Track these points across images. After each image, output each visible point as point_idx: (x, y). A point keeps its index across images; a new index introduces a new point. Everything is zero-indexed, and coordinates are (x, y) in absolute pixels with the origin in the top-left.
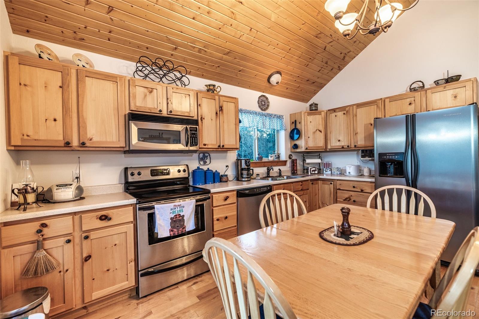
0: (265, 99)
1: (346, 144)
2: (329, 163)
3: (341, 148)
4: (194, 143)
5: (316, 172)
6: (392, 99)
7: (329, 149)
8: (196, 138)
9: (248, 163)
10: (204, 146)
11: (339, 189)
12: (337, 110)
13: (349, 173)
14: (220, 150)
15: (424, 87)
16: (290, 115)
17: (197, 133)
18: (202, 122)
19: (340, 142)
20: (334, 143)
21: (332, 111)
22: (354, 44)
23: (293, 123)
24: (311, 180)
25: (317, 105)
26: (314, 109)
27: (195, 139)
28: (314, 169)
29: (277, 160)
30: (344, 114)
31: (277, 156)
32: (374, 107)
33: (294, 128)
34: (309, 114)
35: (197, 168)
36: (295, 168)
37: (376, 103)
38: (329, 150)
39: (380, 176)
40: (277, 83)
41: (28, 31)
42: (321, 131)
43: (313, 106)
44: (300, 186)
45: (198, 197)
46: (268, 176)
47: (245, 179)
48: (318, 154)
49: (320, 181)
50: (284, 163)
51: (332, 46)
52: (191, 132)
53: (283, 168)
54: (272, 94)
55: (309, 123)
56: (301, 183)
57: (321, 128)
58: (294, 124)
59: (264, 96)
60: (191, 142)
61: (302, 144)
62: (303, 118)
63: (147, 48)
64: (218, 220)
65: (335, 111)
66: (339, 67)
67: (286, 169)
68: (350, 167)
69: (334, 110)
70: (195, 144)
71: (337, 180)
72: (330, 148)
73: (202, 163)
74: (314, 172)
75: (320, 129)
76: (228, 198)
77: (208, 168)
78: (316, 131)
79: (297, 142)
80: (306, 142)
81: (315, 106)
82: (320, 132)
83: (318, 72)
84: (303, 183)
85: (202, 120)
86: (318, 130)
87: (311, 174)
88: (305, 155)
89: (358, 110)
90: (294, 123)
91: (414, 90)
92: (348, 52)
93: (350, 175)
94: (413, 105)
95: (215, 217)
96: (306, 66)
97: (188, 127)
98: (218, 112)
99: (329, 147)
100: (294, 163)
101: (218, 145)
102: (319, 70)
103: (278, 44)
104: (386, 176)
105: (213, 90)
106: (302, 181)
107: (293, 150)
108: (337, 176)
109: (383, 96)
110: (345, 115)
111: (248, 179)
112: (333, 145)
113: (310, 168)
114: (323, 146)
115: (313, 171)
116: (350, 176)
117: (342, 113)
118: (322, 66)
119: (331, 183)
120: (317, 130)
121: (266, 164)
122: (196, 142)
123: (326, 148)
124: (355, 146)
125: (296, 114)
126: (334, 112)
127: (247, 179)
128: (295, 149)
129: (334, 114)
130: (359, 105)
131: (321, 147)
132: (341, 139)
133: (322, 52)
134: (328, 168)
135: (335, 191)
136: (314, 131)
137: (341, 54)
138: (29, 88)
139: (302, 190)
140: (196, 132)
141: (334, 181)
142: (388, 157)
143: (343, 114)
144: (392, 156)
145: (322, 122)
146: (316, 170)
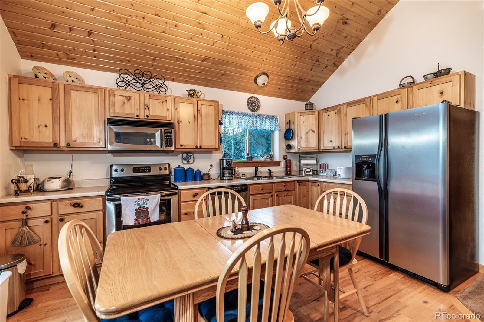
0: (255, 100)
1: (337, 145)
2: (325, 164)
3: (332, 148)
4: (168, 144)
5: (311, 173)
6: (381, 97)
7: (323, 150)
9: (229, 163)
10: (181, 146)
12: (329, 109)
13: (339, 175)
14: (198, 150)
15: (413, 82)
16: (286, 115)
17: (172, 135)
18: (179, 125)
19: (332, 143)
21: (325, 111)
22: (346, 39)
23: (288, 123)
24: (298, 181)
25: (313, 104)
26: (310, 107)
27: (170, 140)
28: (308, 170)
29: (269, 160)
30: (336, 113)
31: (269, 156)
32: (363, 106)
33: (288, 128)
34: (302, 114)
35: (178, 167)
36: (288, 169)
37: (365, 101)
38: (321, 151)
39: (356, 179)
40: (264, 84)
41: (32, 56)
42: (314, 132)
43: (308, 106)
44: (283, 187)
45: (164, 193)
46: (256, 175)
47: (226, 178)
49: (309, 183)
50: (278, 163)
51: (318, 44)
52: (165, 134)
53: (273, 169)
54: (264, 95)
55: (302, 123)
56: (284, 184)
57: (315, 128)
58: (288, 125)
59: (254, 97)
60: (166, 143)
61: (294, 143)
62: (296, 118)
63: (129, 61)
64: (186, 214)
66: (334, 64)
67: (279, 170)
68: (340, 169)
70: (170, 145)
71: (324, 182)
72: (322, 149)
73: (185, 162)
74: (308, 174)
75: (313, 130)
76: (196, 195)
77: (189, 167)
78: (309, 132)
79: (291, 143)
80: (299, 143)
81: (310, 105)
82: (313, 132)
83: (311, 70)
84: (288, 183)
85: (178, 123)
86: (311, 131)
87: (305, 175)
88: (300, 155)
89: (349, 109)
91: (403, 86)
92: (341, 48)
93: (340, 177)
94: (400, 103)
95: (183, 211)
96: (293, 65)
97: (163, 129)
98: (196, 115)
99: (322, 148)
100: (288, 164)
101: (196, 145)
102: (310, 69)
103: (255, 47)
104: (361, 178)
105: (193, 95)
106: (285, 182)
107: (287, 151)
108: (330, 179)
109: (371, 94)
110: (337, 115)
111: (230, 178)
112: (326, 146)
113: (304, 169)
114: (316, 147)
115: (307, 172)
116: (340, 179)
118: (313, 65)
119: (318, 185)
120: (310, 130)
121: (255, 164)
122: (171, 143)
123: (319, 149)
124: (345, 147)
125: (291, 114)
126: (327, 111)
127: (228, 178)
128: (289, 150)
129: (326, 114)
130: (349, 104)
131: (314, 147)
132: (333, 139)
133: (309, 51)
134: (324, 169)
136: (306, 131)
137: (332, 50)
138: (26, 102)
139: (285, 191)
140: (171, 134)
141: (321, 182)
142: (363, 159)
143: (335, 113)
144: (366, 158)
145: (316, 122)
146: (310, 171)
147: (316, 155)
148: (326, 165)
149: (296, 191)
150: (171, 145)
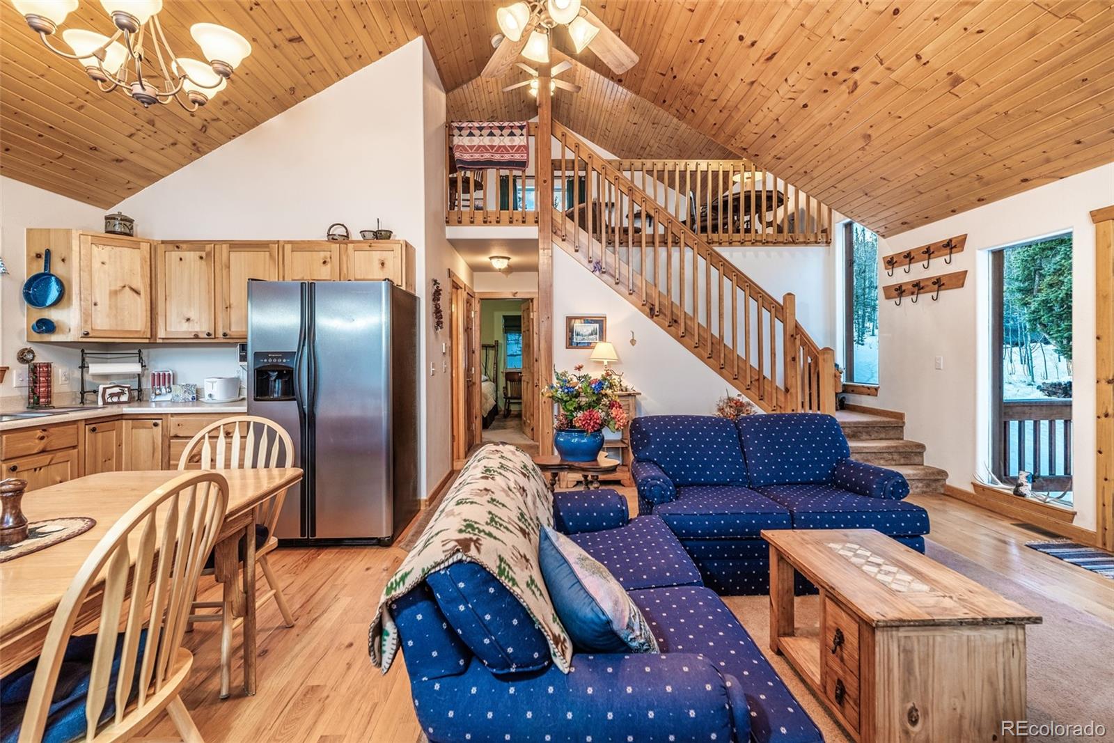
1: (203, 330)
2: (167, 373)
3: (192, 337)
5: (124, 398)
6: (299, 246)
7: (163, 339)
11: (176, 437)
12: (184, 246)
13: (210, 396)
15: (347, 237)
16: (29, 231)
19: (191, 323)
20: (174, 325)
21: (170, 247)
23: (38, 256)
24: (86, 420)
25: (131, 221)
26: (121, 229)
28: (116, 390)
30: (201, 258)
32: (263, 256)
33: (41, 271)
34: (97, 240)
36: (42, 389)
37: (268, 247)
38: (158, 341)
39: (255, 400)
42: (137, 293)
43: (117, 222)
44: (37, 441)
48: (136, 351)
49: (124, 421)
55: (97, 265)
56: (39, 433)
57: (140, 283)
58: (42, 262)
61: (69, 320)
62: (75, 247)
65: (178, 247)
66: (194, 144)
67: (7, 392)
68: (213, 383)
69: (177, 245)
71: (173, 415)
72: (164, 337)
74: (115, 399)
75: (133, 286)
78: (120, 290)
79: (54, 315)
80: (86, 316)
81: (122, 222)
82: (135, 295)
83: (129, 137)
84: (52, 430)
86: (127, 288)
87: (105, 403)
88: (86, 351)
89: (233, 255)
90: (43, 256)
91: (333, 239)
92: (213, 120)
93: (214, 401)
94: (328, 266)
99: (161, 333)
100: (39, 374)
102: (128, 133)
104: (267, 397)
106: (44, 428)
107: (37, 337)
109: (282, 238)
110: (203, 262)
112: (173, 330)
113: (100, 387)
114: (143, 330)
115: (112, 395)
116: (211, 404)
117: (196, 254)
118: (138, 127)
119: (156, 425)
120: (124, 287)
123: (151, 335)
124: (225, 335)
125: (52, 231)
126: (176, 249)
128: (45, 335)
129: (175, 255)
130: (235, 246)
131: (137, 332)
132: (192, 315)
134: (164, 384)
135: (167, 443)
136: (113, 288)
137: (192, 115)
139: (43, 451)
141: (163, 417)
142: (270, 360)
143: (198, 258)
144: (277, 358)
145: (142, 267)
146: (123, 393)
147: (140, 351)
148: (169, 374)
149: (81, 447)
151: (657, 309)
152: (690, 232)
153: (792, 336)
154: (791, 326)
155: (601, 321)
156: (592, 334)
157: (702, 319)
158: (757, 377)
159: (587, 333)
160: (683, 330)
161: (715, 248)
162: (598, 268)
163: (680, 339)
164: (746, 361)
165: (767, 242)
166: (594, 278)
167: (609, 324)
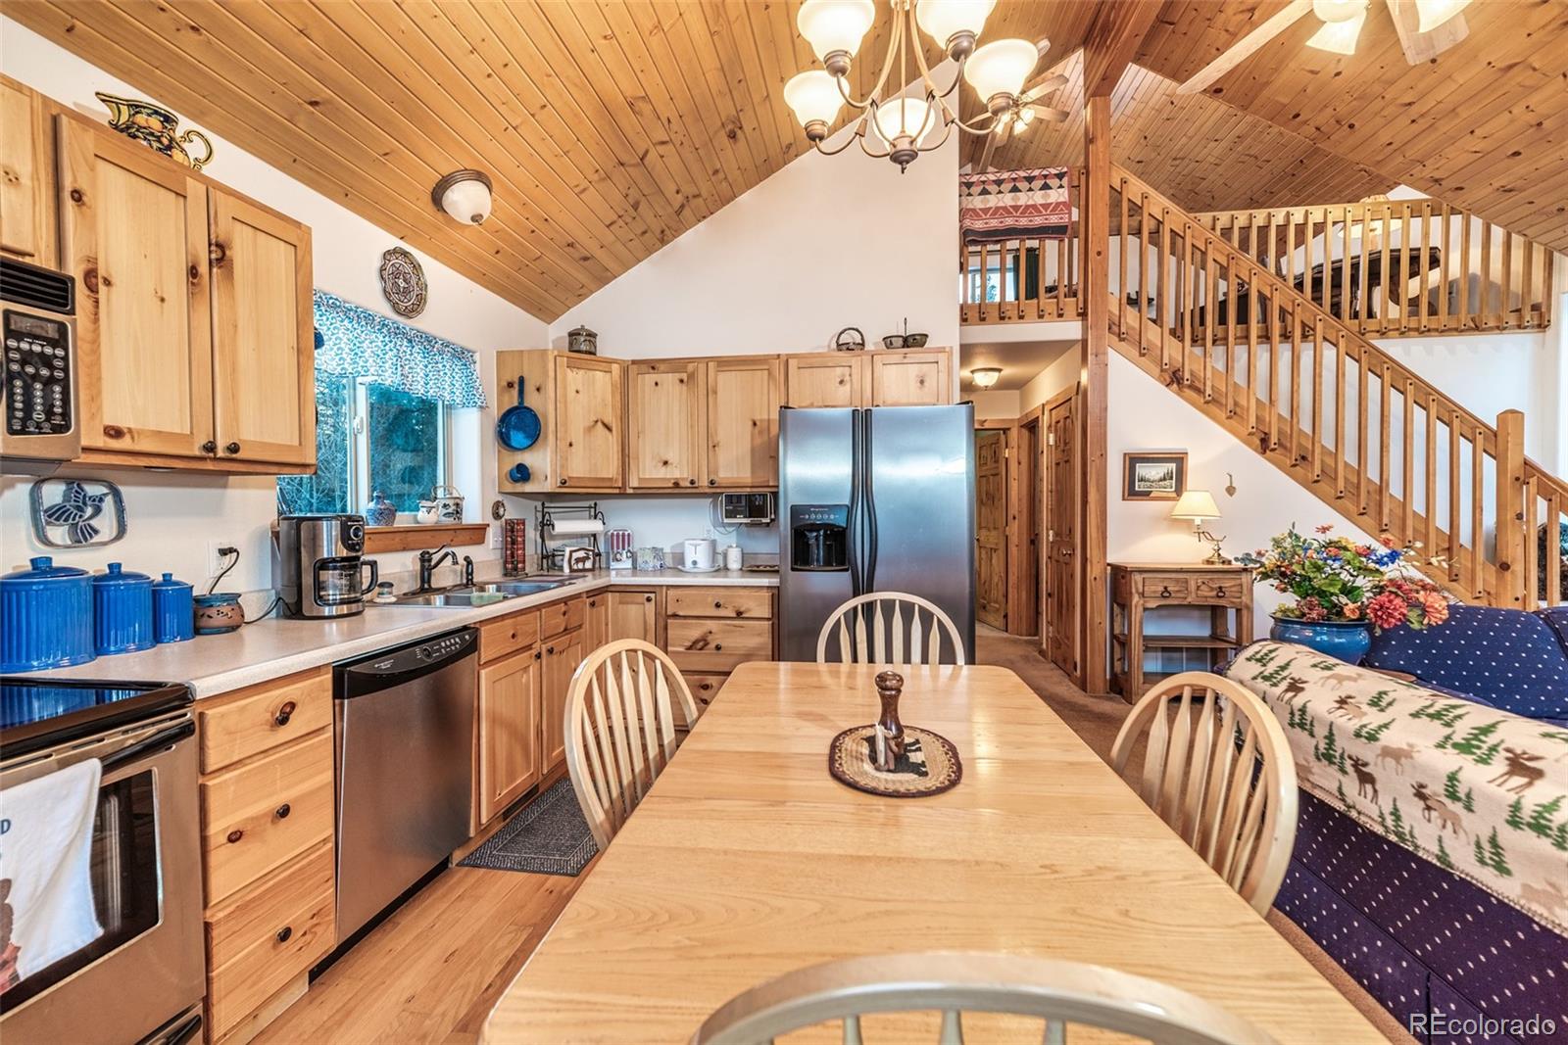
0: (408, 269)
1: (685, 476)
2: (627, 533)
3: (671, 485)
4: (39, 415)
5: (588, 565)
6: (807, 361)
7: (634, 488)
8: (57, 389)
9: (356, 536)
10: (111, 436)
11: (675, 616)
12: (662, 367)
13: (695, 563)
14: (209, 466)
15: (863, 344)
16: (500, 354)
17: (65, 359)
18: (97, 301)
19: (669, 467)
20: (647, 471)
21: (644, 368)
22: (713, 178)
23: (511, 385)
24: (587, 592)
25: (594, 336)
26: (582, 343)
27: (47, 391)
28: (581, 554)
29: (450, 521)
30: (682, 381)
31: (454, 507)
32: (763, 376)
33: (516, 404)
34: (573, 363)
35: (29, 568)
37: (768, 365)
38: (631, 491)
39: (793, 569)
40: (476, 218)
42: (609, 429)
43: (582, 339)
44: (562, 617)
45: (116, 739)
46: (426, 586)
47: (335, 611)
48: (592, 503)
49: (610, 594)
50: (477, 533)
51: (662, 157)
52: (12, 343)
53: (476, 553)
54: (436, 258)
55: (571, 394)
56: (563, 608)
57: (611, 416)
58: (515, 392)
59: (405, 254)
60: (19, 405)
61: (545, 464)
62: (551, 374)
64: (235, 837)
65: (653, 368)
66: (663, 232)
67: (486, 556)
68: (696, 546)
69: (652, 365)
70: (48, 420)
71: (669, 587)
72: (636, 485)
73: (58, 533)
74: (580, 566)
75: (606, 421)
77: (110, 566)
78: (593, 426)
79: (528, 459)
80: (563, 461)
81: (587, 338)
82: (606, 431)
83: (608, 226)
85: (93, 289)
86: (599, 424)
87: (572, 570)
88: (547, 505)
89: (722, 377)
90: (516, 386)
91: (848, 349)
92: (695, 197)
93: (698, 570)
94: (848, 388)
95: (218, 828)
96: (577, 190)
98: (203, 269)
99: (634, 483)
100: (513, 534)
101: (202, 439)
102: (609, 222)
103: (506, 65)
104: (807, 568)
105: (165, 141)
106: (566, 600)
107: (509, 487)
108: (654, 576)
109: (783, 351)
110: (684, 387)
111: (354, 605)
112: (647, 477)
113: (568, 550)
114: (615, 477)
115: (578, 560)
116: (695, 574)
117: (675, 377)
118: (621, 213)
119: (648, 600)
120: (597, 422)
121: (411, 537)
122: (58, 410)
123: (622, 484)
124: (712, 482)
125: (526, 355)
126: (651, 371)
127: (345, 609)
128: (518, 484)
129: (650, 378)
130: (725, 363)
131: (611, 479)
132: (670, 457)
133: (633, 165)
135: (661, 624)
136: (587, 424)
137: (678, 192)
139: (565, 630)
140: (60, 352)
142: (813, 516)
143: (678, 382)
144: (822, 513)
145: (613, 396)
146: (588, 558)
147: (595, 504)
149: (585, 626)
150: (57, 420)
151: (1274, 439)
152: (1332, 320)
153: (1517, 479)
154: (1513, 464)
155: (1179, 460)
156: (1165, 479)
157: (1350, 456)
158: (1446, 545)
159: (1157, 477)
160: (1317, 471)
161: (1375, 343)
162: (1175, 379)
163: (1312, 485)
164: (1427, 520)
165: (1429, 330)
166: (1169, 396)
167: (1191, 464)
